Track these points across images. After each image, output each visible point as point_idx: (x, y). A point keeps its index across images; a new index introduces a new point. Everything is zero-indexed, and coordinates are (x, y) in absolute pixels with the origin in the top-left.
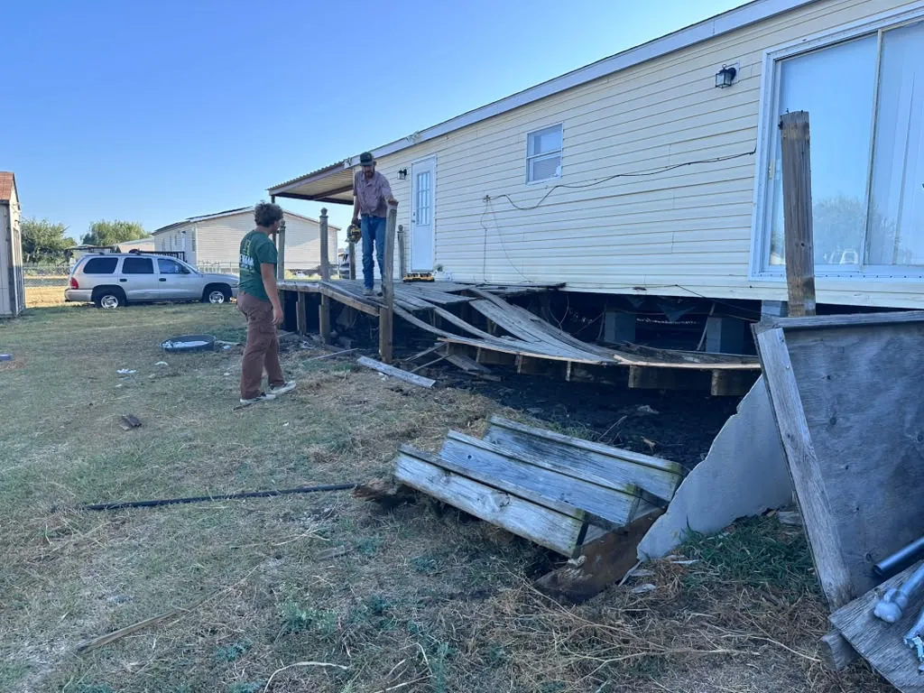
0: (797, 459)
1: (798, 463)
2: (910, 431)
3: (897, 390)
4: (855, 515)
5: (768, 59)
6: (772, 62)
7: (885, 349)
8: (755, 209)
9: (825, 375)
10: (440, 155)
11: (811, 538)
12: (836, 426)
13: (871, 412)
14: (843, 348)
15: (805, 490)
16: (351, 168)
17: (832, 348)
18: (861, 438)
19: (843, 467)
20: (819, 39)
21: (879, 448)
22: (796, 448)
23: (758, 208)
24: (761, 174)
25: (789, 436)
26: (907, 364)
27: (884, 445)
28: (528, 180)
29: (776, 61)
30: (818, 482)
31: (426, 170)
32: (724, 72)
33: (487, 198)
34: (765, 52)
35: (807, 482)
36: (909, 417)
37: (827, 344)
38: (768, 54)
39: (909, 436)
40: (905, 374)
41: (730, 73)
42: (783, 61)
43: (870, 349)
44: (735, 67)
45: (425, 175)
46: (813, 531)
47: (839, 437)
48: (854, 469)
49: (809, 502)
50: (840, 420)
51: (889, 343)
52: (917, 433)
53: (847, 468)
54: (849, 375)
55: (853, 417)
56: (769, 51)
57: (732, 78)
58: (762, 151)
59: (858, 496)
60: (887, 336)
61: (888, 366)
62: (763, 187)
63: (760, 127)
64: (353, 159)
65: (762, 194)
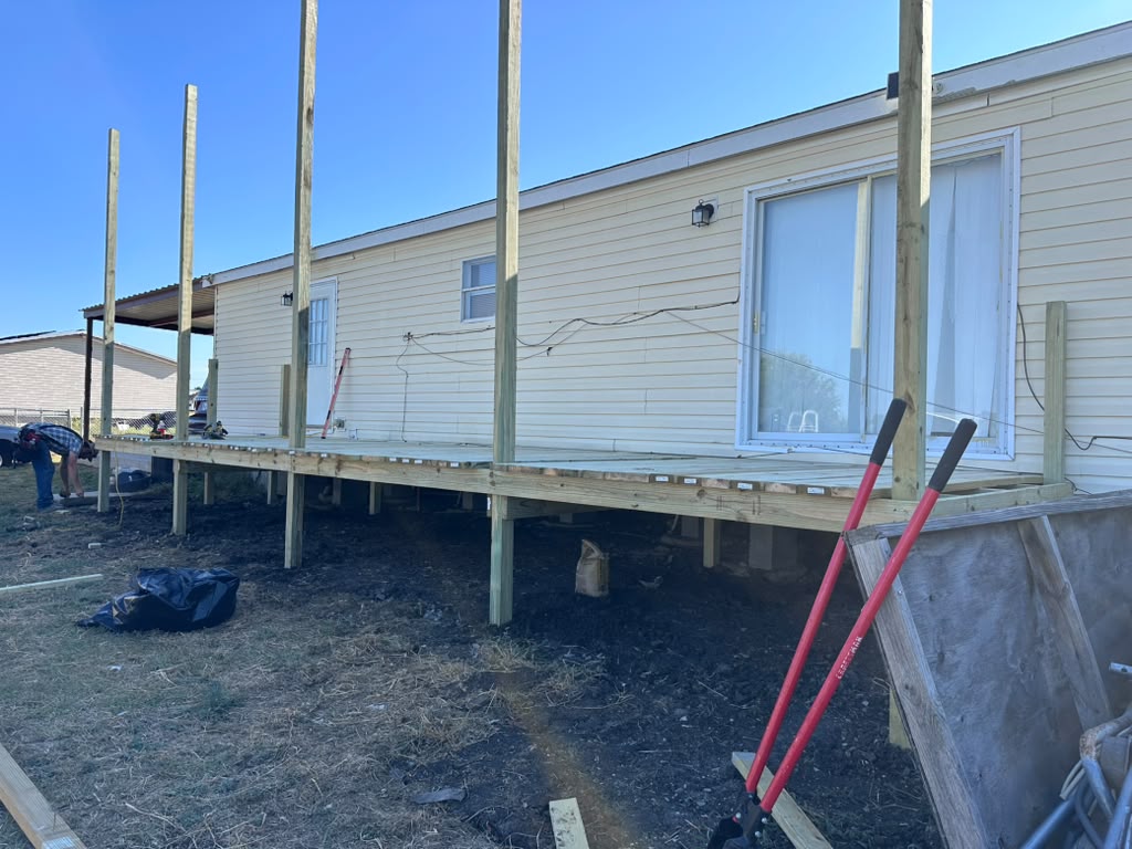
0: (920, 720)
1: (922, 726)
2: (1013, 660)
3: (995, 611)
4: (979, 785)
5: (749, 198)
6: (754, 202)
7: (979, 556)
8: (740, 367)
9: (927, 596)
10: (342, 278)
11: (947, 832)
12: (945, 663)
13: (975, 640)
14: (940, 557)
15: (936, 763)
16: (213, 287)
17: (930, 558)
18: (970, 675)
19: (958, 719)
20: (805, 180)
21: (988, 686)
22: (918, 704)
23: (744, 365)
24: (745, 326)
25: (907, 687)
26: (1003, 573)
27: (992, 682)
28: (464, 318)
29: (759, 200)
31: (321, 296)
32: (700, 208)
33: (409, 336)
35: (936, 753)
36: (1010, 642)
37: (925, 553)
38: (750, 192)
39: (1012, 666)
40: (1002, 587)
41: (707, 211)
42: (766, 204)
43: (965, 559)
44: (712, 203)
45: (321, 303)
46: (949, 821)
47: (950, 678)
48: (969, 720)
49: (941, 783)
50: (948, 655)
51: (982, 549)
52: (1019, 661)
53: (962, 720)
54: (950, 593)
55: (961, 649)
56: (750, 188)
57: (710, 216)
58: (746, 300)
59: (978, 757)
60: (979, 541)
61: (985, 577)
62: (748, 343)
63: (743, 274)
64: (217, 277)
65: (748, 350)
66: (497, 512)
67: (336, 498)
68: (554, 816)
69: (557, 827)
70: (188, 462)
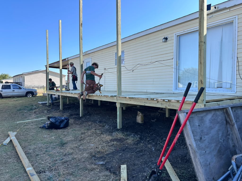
0: (192, 152)
1: (193, 153)
2: (221, 139)
3: (217, 128)
4: (209, 166)
5: (175, 35)
7: (213, 116)
8: (174, 73)
9: (198, 125)
10: (92, 57)
11: (198, 176)
12: (202, 140)
13: (210, 135)
14: (202, 117)
15: (195, 161)
16: (68, 60)
17: (199, 117)
18: (208, 142)
19: (204, 152)
20: (188, 31)
21: (213, 145)
22: (192, 148)
23: (175, 73)
24: (175, 64)
25: (190, 145)
26: (219, 120)
27: (215, 144)
29: (177, 36)
30: (199, 159)
31: (89, 61)
32: (164, 38)
33: (105, 69)
34: (174, 34)
35: (196, 159)
36: (220, 135)
37: (198, 116)
38: (175, 34)
39: (221, 140)
40: (218, 123)
41: (166, 39)
42: (179, 37)
43: (209, 116)
44: (167, 37)
45: (88, 63)
46: (198, 173)
47: (203, 143)
48: (207, 152)
49: (196, 165)
50: (203, 138)
51: (214, 115)
52: (223, 139)
53: (205, 152)
54: (204, 124)
55: (206, 137)
56: (175, 33)
58: (175, 58)
59: (209, 160)
60: (213, 113)
61: (214, 121)
62: (175, 68)
63: (174, 52)
64: (69, 58)
65: (175, 69)
66: (118, 106)
67: (92, 102)
68: (121, 168)
69: (121, 170)
70: (62, 96)
